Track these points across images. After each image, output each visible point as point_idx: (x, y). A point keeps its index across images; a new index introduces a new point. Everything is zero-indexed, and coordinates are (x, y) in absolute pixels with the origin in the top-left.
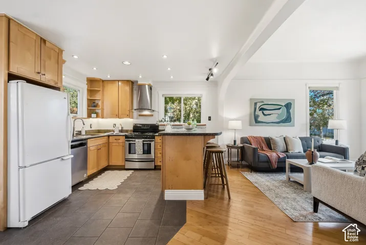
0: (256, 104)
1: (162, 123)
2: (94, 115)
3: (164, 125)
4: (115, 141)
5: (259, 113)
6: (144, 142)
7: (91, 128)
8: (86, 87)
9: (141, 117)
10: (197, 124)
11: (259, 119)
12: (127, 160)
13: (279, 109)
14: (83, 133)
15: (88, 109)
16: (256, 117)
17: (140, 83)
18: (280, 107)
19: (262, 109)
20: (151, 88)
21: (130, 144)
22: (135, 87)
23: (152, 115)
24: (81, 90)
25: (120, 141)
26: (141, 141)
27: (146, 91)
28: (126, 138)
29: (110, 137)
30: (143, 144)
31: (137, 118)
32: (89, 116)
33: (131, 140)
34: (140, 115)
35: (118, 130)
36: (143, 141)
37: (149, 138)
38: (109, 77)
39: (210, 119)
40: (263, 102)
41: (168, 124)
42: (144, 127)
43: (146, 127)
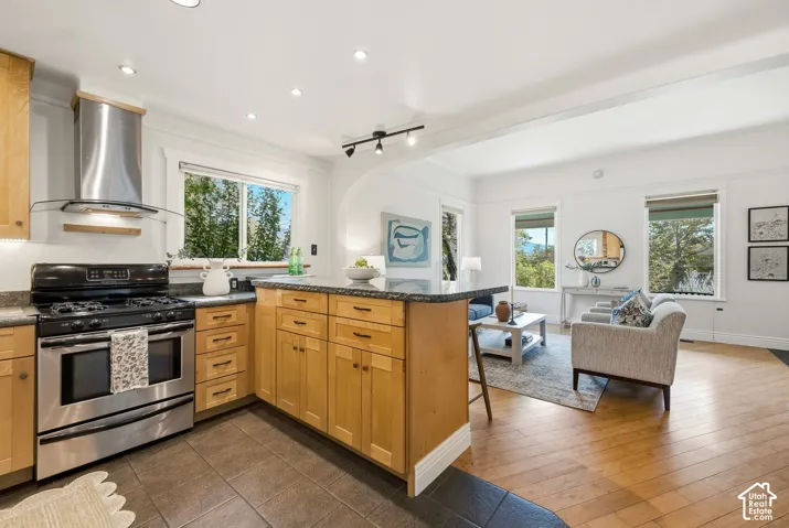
0: (390, 223)
5: (394, 241)
11: (395, 255)
13: (416, 236)
16: (391, 249)
18: (416, 233)
19: (398, 235)
23: (138, 232)
26: (140, 334)
40: (398, 221)
42: (102, 276)
43: (112, 276)
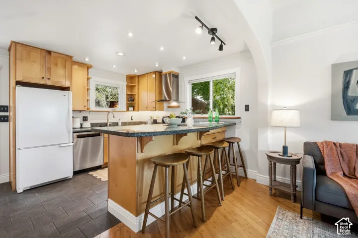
2: (131, 109)
7: (132, 120)
8: (125, 84)
9: (170, 109)
10: (220, 116)
14: (120, 124)
15: (127, 103)
20: (175, 76)
23: (179, 106)
24: (121, 87)
31: (166, 110)
32: (128, 110)
34: (169, 107)
38: (136, 71)
39: (247, 108)
41: (189, 117)
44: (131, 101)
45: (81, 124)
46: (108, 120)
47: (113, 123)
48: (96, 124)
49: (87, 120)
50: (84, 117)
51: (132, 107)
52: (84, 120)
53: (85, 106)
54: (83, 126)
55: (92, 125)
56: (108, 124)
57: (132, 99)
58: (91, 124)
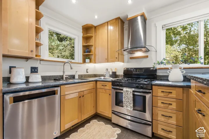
1: (162, 66)
2: (87, 60)
3: (168, 69)
4: (102, 87)
6: (136, 93)
7: (87, 72)
9: (133, 60)
12: (114, 112)
14: (77, 77)
15: (83, 55)
17: (130, 16)
20: (144, 20)
21: (117, 93)
22: (126, 26)
23: (147, 57)
24: (77, 37)
25: (106, 88)
26: (130, 90)
27: (138, 25)
28: (112, 85)
29: (98, 83)
30: (134, 95)
31: (128, 62)
32: (84, 62)
33: (118, 87)
34: (131, 58)
35: (108, 75)
36: (133, 91)
37: (142, 88)
42: (136, 71)
43: (139, 71)
44: (88, 52)
45: (27, 78)
46: (64, 72)
47: (69, 76)
48: (50, 76)
49: (37, 72)
50: (32, 68)
51: (88, 58)
52: (32, 72)
53: (32, 51)
54: (30, 80)
55: (44, 78)
56: (65, 77)
57: (88, 50)
58: (42, 77)
